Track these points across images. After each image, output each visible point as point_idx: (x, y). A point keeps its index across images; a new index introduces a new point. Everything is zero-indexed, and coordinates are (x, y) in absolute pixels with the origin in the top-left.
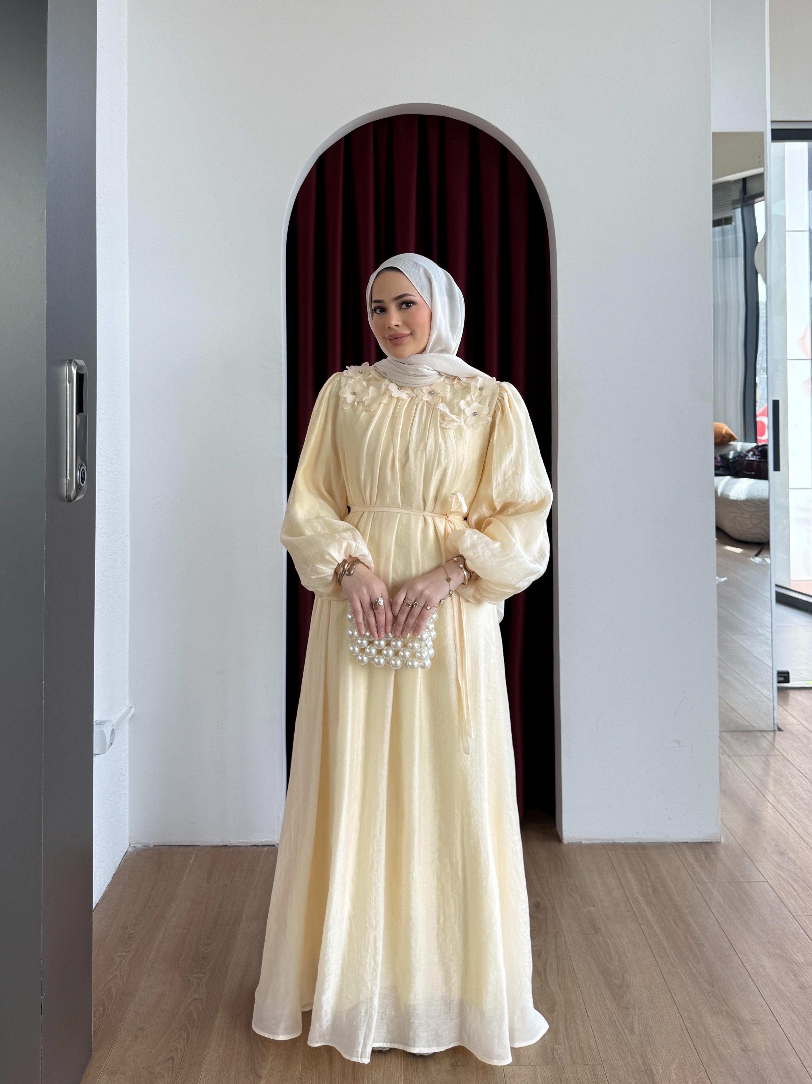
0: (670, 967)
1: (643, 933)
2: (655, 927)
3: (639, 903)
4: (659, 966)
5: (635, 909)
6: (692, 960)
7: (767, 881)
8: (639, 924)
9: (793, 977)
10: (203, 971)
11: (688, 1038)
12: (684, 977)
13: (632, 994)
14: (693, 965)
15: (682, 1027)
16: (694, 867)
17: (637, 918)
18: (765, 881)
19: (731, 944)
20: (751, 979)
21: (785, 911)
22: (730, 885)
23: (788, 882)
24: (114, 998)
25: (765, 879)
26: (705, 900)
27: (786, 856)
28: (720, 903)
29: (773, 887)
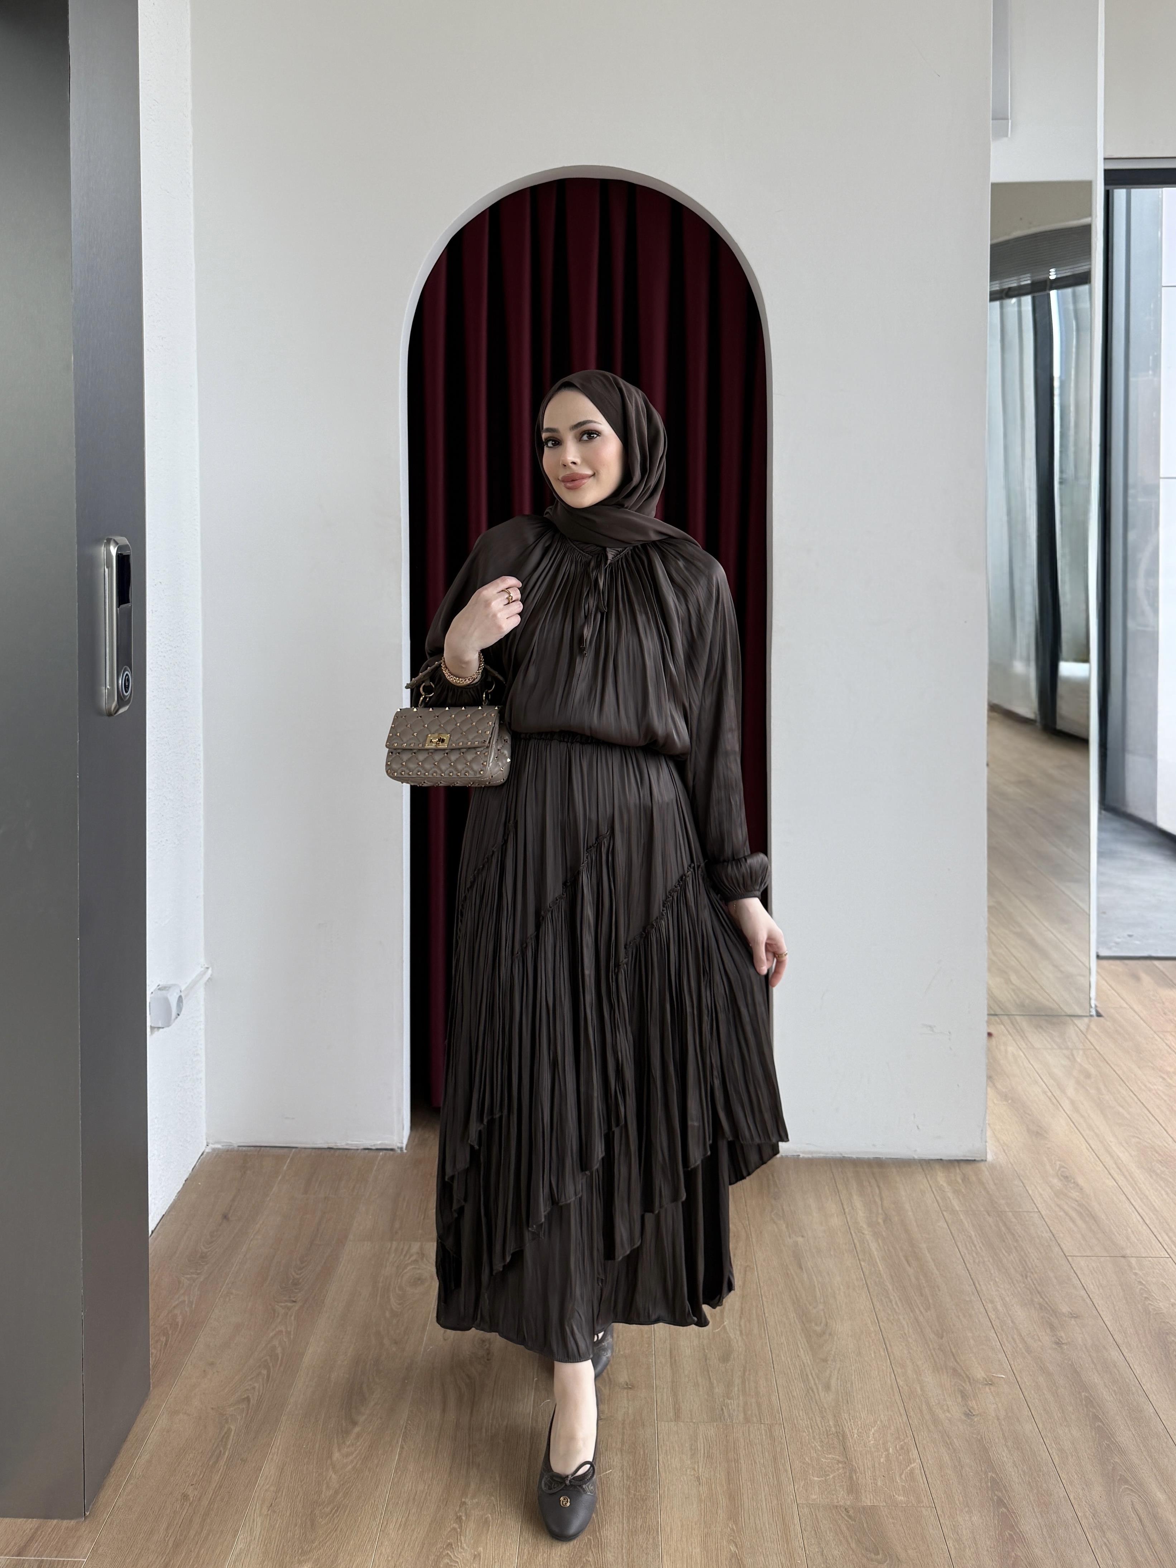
1: (862, 1270)
2: (879, 1264)
3: (863, 1234)
4: (875, 1312)
5: (856, 1242)
6: (920, 1305)
11: (898, 1397)
12: (906, 1326)
13: (835, 1343)
14: (921, 1312)
15: (892, 1384)
16: (944, 1191)
17: (857, 1253)
19: (976, 1287)
21: (1056, 1248)
22: (989, 1215)
23: (1066, 1213)
25: (1038, 1209)
26: (951, 1233)
27: (1072, 1181)
28: (970, 1237)
29: (1046, 1220)
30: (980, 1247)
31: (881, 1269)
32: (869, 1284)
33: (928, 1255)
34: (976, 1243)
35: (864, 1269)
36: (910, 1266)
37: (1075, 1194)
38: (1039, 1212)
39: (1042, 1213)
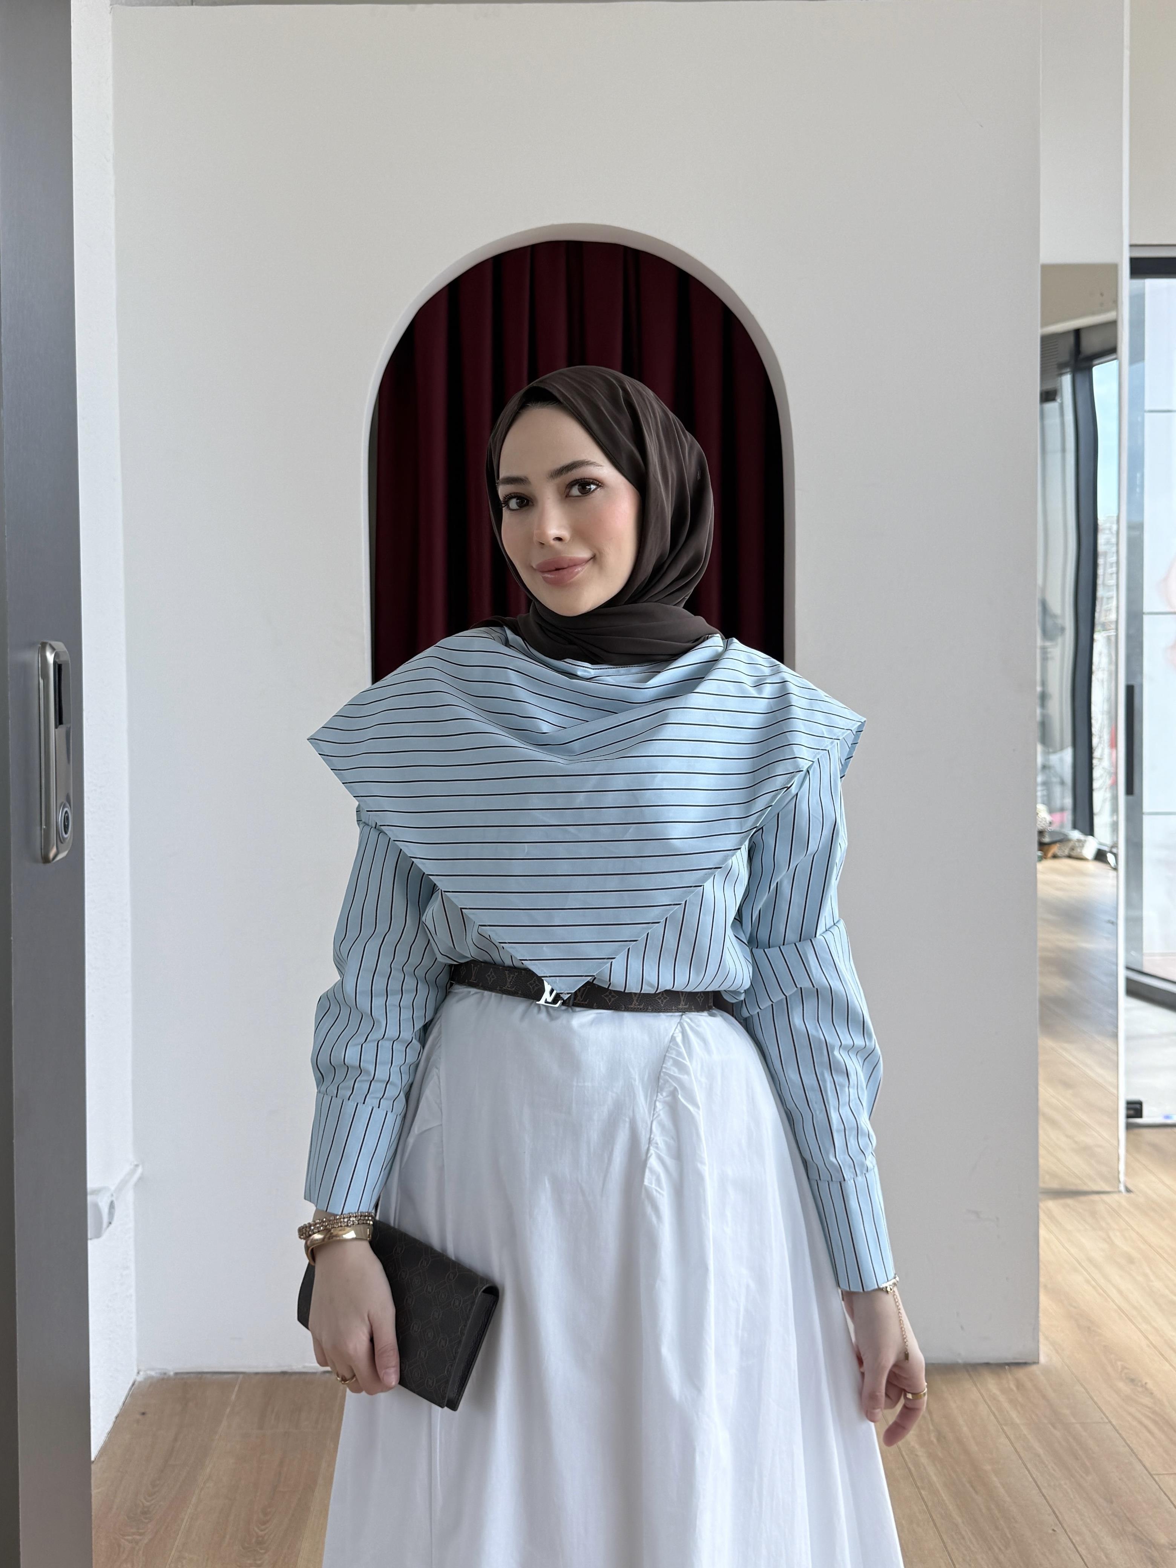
1: (923, 1499)
2: (943, 1493)
6: (998, 1543)
8: (918, 1489)
14: (1000, 1549)
18: (1107, 1421)
21: (1139, 1466)
22: (1054, 1427)
23: (1143, 1424)
25: (1107, 1418)
26: (1016, 1451)
27: (1139, 1384)
28: (1039, 1456)
29: (1120, 1432)
30: (1052, 1467)
31: (945, 1498)
32: (934, 1517)
33: (995, 1479)
34: (1047, 1463)
35: (925, 1498)
36: (976, 1492)
37: (1146, 1401)
38: (1110, 1422)
39: (1114, 1423)
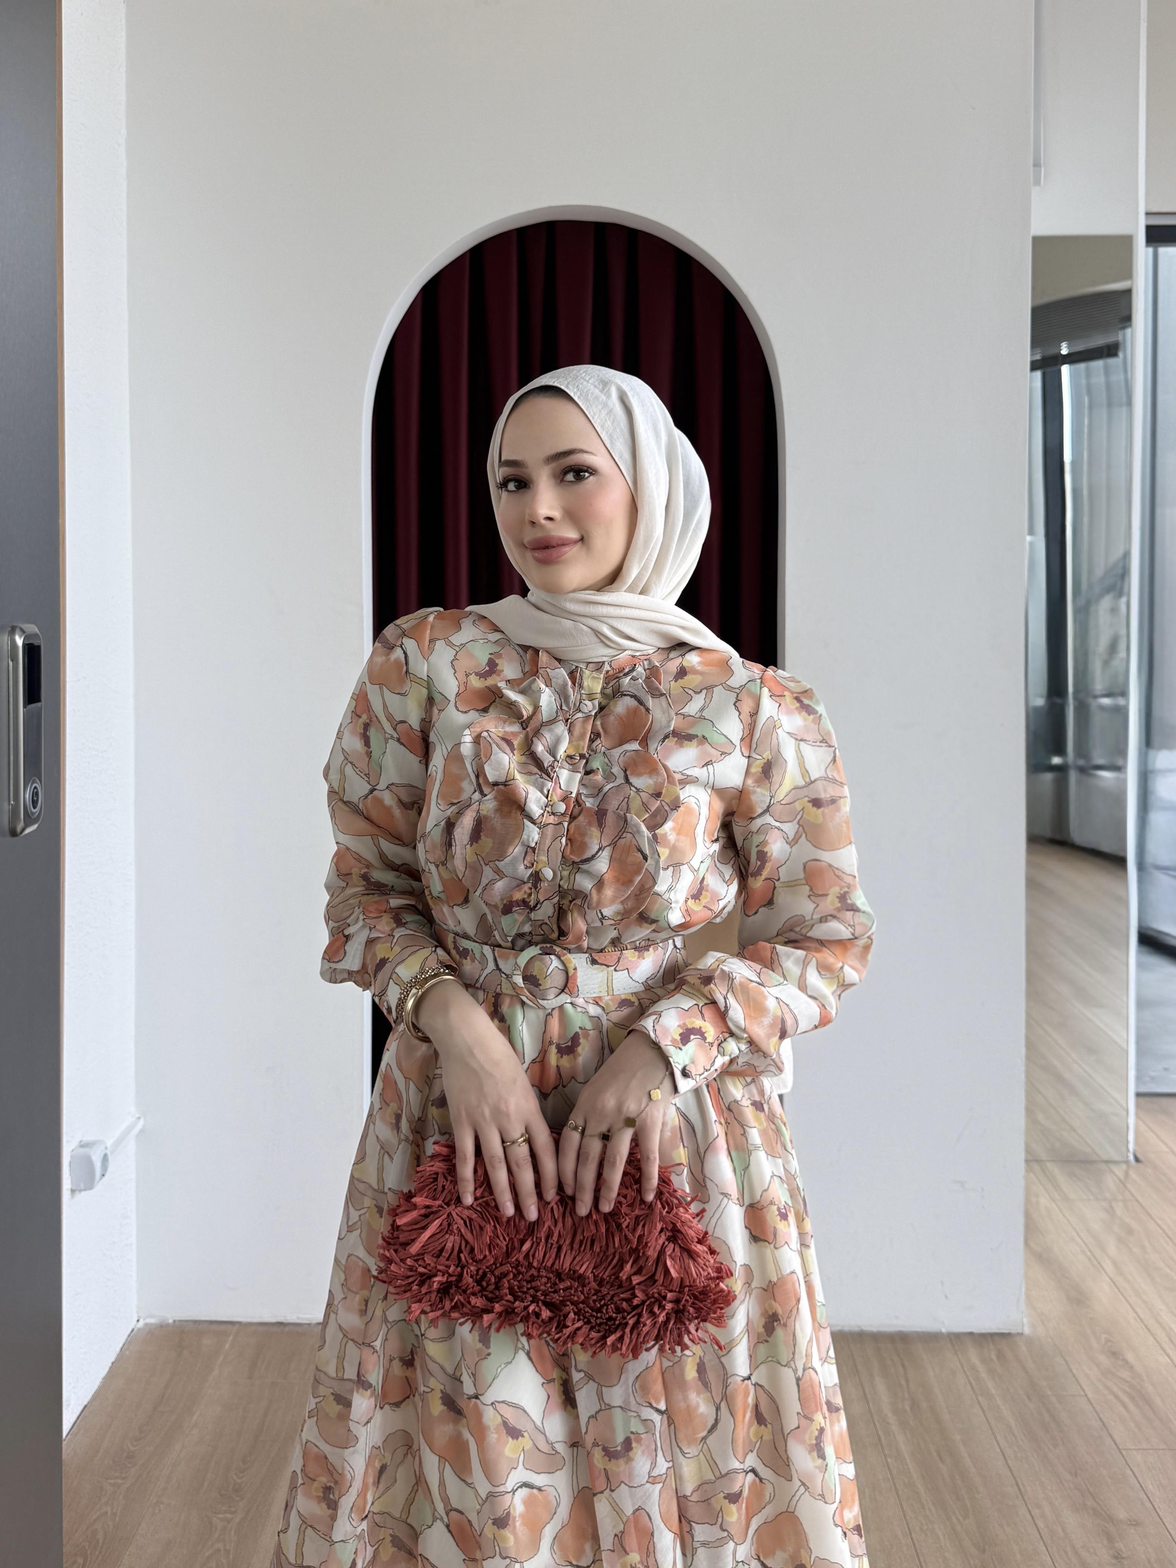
0: (924, 1522)
1: (889, 1467)
2: (908, 1461)
3: (888, 1423)
4: (906, 1520)
5: (880, 1433)
6: (957, 1512)
7: (1086, 1395)
8: (885, 1455)
9: (1105, 1542)
10: (233, 1509)
12: (942, 1538)
14: (958, 1519)
16: (978, 1371)
17: (882, 1448)
18: (1082, 1393)
19: (1019, 1489)
20: (1042, 1542)
21: (1108, 1441)
22: (1030, 1399)
23: (1117, 1397)
24: (100, 1545)
25: (1083, 1390)
26: (988, 1422)
27: (1121, 1357)
28: (1010, 1427)
29: (1095, 1406)
30: (1022, 1440)
31: (910, 1466)
32: (897, 1485)
33: (963, 1449)
34: (1017, 1434)
36: (943, 1462)
37: (1124, 1374)
39: (1090, 1395)
